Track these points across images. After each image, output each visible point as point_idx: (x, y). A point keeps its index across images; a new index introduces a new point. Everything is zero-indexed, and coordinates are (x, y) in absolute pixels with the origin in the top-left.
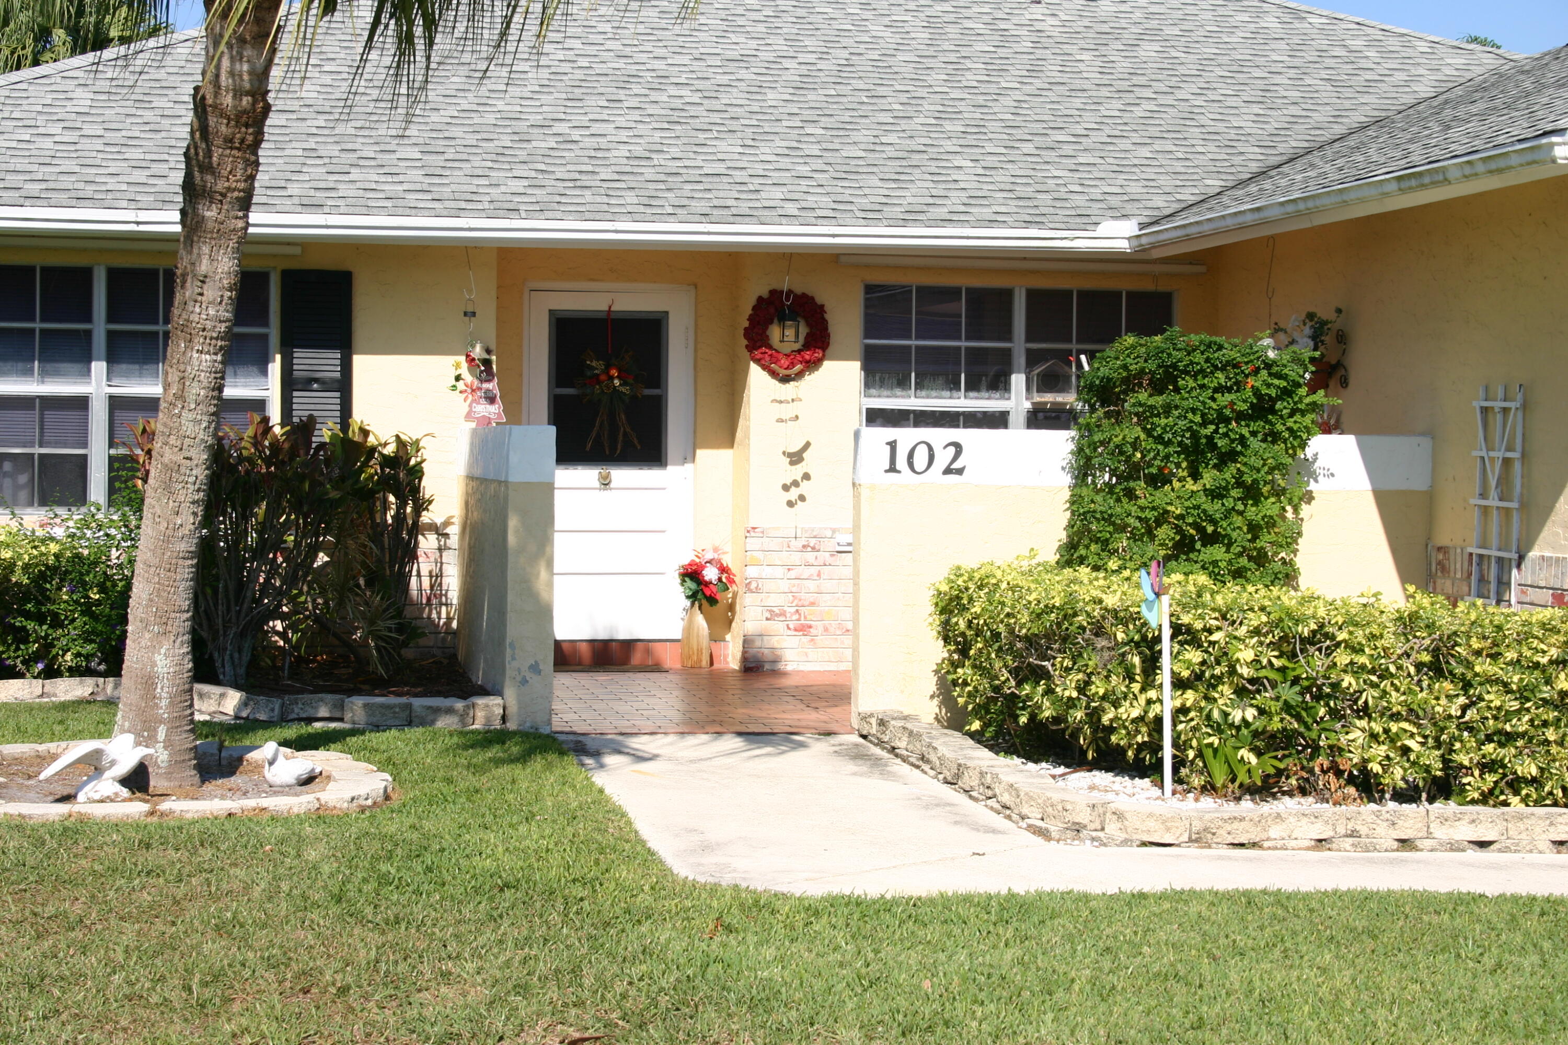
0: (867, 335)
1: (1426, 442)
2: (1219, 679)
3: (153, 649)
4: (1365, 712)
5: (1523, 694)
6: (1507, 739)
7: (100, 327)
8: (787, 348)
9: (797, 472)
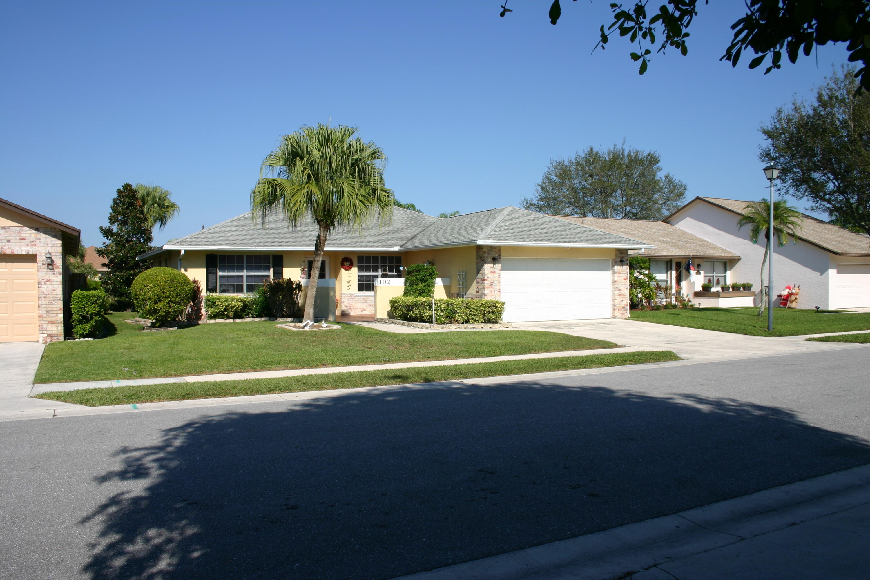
0: (358, 263)
1: (449, 279)
2: (438, 310)
3: (310, 309)
4: (458, 313)
5: (477, 310)
6: (475, 315)
7: (245, 264)
8: (347, 266)
9: (349, 285)
